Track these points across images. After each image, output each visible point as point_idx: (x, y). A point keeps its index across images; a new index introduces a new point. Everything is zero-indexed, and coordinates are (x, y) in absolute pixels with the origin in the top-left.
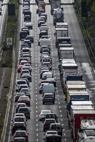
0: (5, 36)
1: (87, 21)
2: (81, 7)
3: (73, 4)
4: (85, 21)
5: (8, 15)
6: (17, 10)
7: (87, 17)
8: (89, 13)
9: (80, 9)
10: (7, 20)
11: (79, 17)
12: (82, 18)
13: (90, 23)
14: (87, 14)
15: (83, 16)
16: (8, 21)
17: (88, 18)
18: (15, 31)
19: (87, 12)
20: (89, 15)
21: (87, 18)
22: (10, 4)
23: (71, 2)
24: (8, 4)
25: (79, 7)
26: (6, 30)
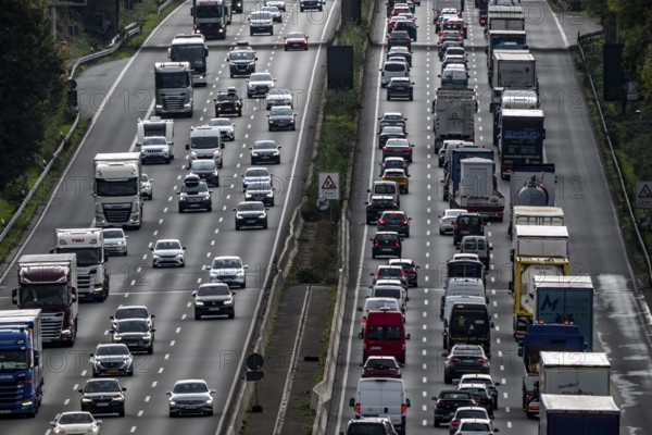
0: (312, 165)
1: (622, 116)
2: (602, 65)
3: (572, 49)
4: (614, 119)
5: (326, 85)
6: (362, 70)
7: (625, 101)
8: (631, 86)
9: (599, 69)
10: (322, 107)
11: (594, 101)
12: (605, 104)
13: (635, 124)
14: (625, 92)
15: (607, 98)
16: (328, 109)
17: (628, 106)
18: (350, 148)
19: (625, 81)
20: (632, 96)
21: (624, 108)
22: (335, 44)
23: (567, 45)
24: (328, 46)
25: (596, 62)
26: (316, 144)
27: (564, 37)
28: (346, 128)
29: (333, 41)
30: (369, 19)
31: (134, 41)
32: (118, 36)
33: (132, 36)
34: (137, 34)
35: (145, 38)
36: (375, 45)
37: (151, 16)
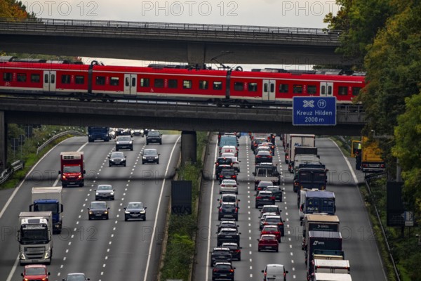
0: (160, 274)
1: (402, 238)
2: (385, 198)
3: (360, 185)
4: (395, 239)
5: (170, 211)
6: (197, 200)
7: (403, 227)
8: (408, 215)
9: (382, 202)
10: (167, 228)
11: (379, 226)
12: (387, 229)
13: (411, 245)
14: (403, 220)
15: (389, 224)
16: (172, 230)
17: (406, 231)
18: (189, 260)
19: (403, 211)
20: (409, 223)
21: (402, 231)
22: (176, 179)
23: (356, 181)
24: (170, 178)
25: (380, 196)
26: (163, 257)
27: (354, 176)
28: (187, 245)
29: (174, 175)
30: (202, 160)
31: (19, 174)
32: (6, 171)
33: (17, 171)
34: (20, 169)
35: (27, 172)
36: (207, 179)
37: (31, 155)
